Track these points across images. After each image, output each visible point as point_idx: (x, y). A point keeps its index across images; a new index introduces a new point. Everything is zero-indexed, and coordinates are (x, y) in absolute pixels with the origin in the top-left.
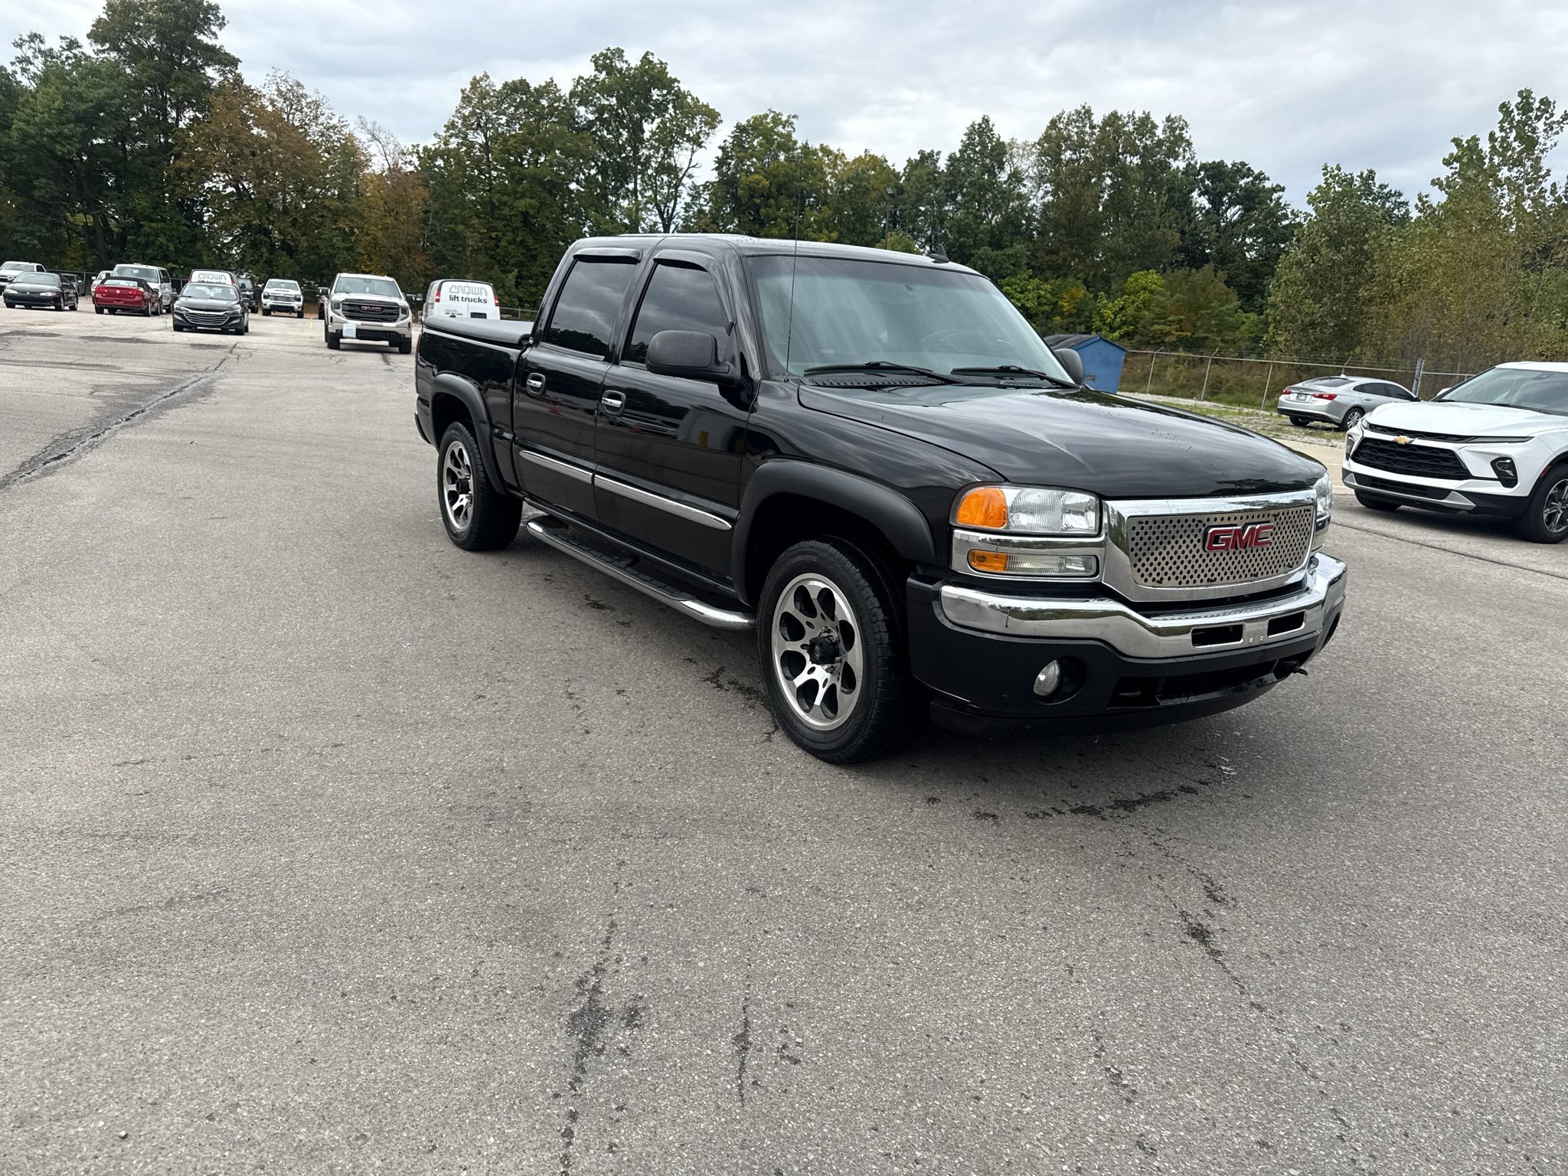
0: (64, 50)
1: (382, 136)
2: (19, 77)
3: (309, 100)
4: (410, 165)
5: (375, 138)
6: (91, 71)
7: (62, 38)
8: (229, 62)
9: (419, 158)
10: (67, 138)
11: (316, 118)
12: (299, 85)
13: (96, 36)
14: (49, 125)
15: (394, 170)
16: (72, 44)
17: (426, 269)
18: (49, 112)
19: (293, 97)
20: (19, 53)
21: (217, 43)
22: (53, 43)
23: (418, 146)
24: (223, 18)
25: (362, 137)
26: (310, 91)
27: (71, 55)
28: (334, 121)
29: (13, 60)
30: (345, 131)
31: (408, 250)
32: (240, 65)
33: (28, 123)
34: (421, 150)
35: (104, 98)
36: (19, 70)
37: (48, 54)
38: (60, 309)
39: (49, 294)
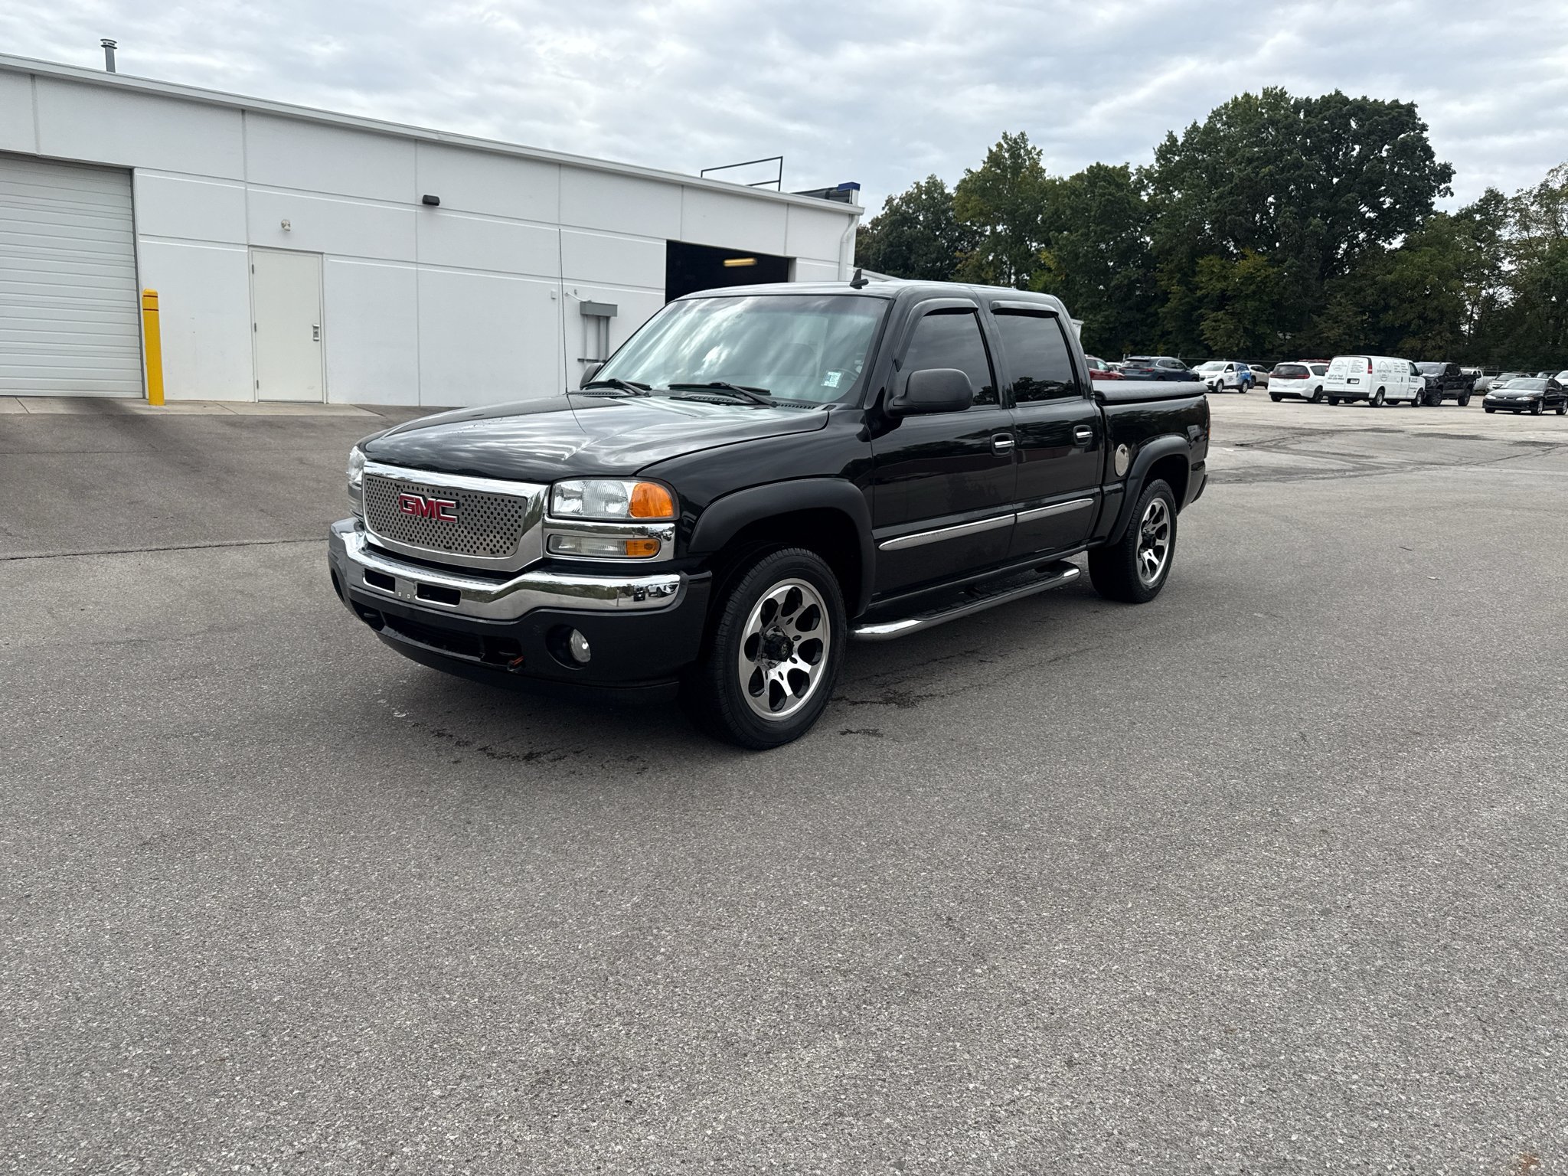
38: (1535, 413)
39: (1525, 399)
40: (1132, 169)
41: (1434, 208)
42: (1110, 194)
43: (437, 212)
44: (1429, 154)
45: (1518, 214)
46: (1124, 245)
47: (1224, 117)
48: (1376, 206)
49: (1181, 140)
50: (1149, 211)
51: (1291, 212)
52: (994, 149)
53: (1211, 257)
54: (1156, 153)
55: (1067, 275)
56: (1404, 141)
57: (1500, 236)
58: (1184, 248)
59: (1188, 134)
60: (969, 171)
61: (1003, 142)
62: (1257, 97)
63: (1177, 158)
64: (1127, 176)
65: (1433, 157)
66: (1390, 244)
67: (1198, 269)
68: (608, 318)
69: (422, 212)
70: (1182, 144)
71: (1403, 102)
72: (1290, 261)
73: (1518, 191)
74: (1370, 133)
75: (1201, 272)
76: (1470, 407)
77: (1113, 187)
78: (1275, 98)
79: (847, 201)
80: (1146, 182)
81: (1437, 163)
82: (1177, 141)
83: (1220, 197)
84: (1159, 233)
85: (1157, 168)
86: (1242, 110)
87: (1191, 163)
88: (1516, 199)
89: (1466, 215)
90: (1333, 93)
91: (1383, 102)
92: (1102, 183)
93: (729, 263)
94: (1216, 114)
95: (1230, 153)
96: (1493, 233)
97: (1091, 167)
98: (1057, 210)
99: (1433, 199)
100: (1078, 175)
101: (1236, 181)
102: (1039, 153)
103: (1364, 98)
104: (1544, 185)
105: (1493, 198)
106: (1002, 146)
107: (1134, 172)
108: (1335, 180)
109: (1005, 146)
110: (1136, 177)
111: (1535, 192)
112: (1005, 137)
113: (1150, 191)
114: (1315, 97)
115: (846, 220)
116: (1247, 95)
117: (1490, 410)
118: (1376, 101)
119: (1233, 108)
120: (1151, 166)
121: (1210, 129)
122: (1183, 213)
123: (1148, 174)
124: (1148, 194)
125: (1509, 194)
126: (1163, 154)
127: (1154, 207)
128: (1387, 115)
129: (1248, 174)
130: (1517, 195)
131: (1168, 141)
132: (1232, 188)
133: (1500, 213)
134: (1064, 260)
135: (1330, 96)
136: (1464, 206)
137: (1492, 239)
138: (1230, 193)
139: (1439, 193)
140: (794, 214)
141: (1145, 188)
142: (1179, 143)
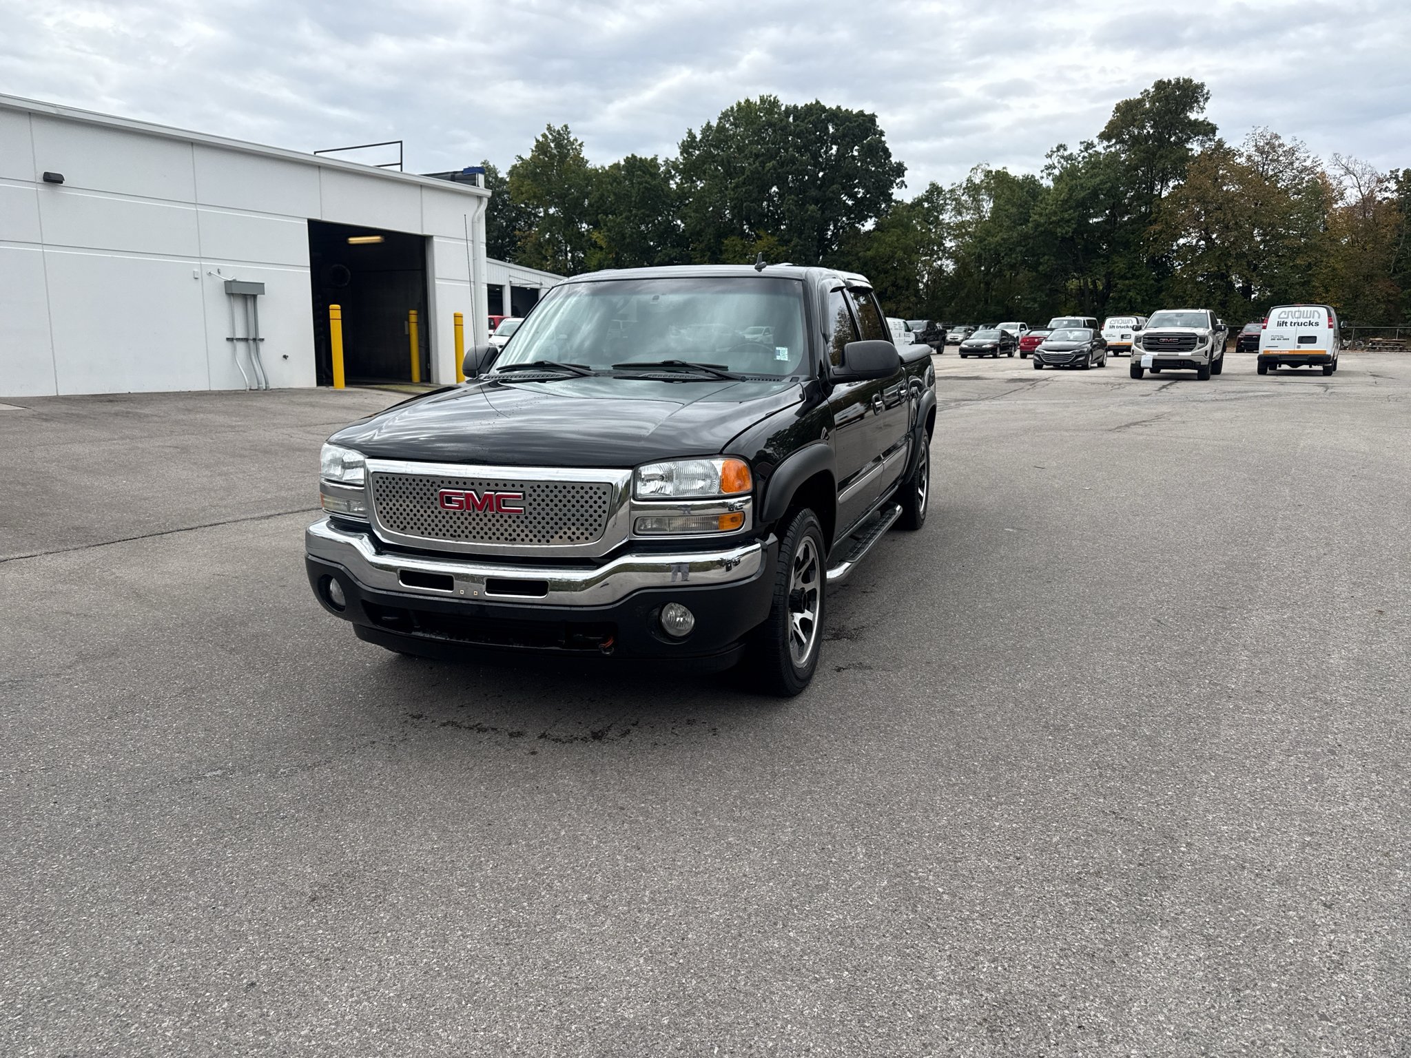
0: (1082, 151)
1: (1358, 169)
2: (1042, 182)
3: (1285, 149)
4: (1390, 192)
5: (1348, 171)
6: (1094, 163)
7: (1081, 143)
8: (1207, 129)
9: (1398, 182)
10: (1068, 221)
11: (1292, 164)
12: (1277, 137)
13: (1104, 136)
14: (1055, 213)
15: (1367, 200)
16: (1089, 146)
17: (1389, 295)
18: (1056, 204)
19: (1268, 148)
20: (1049, 162)
21: (1201, 118)
22: (1074, 149)
23: (1397, 170)
24: (1207, 93)
25: (1332, 172)
26: (1287, 142)
27: (1086, 155)
28: (1308, 163)
29: (1043, 168)
30: (1319, 169)
31: (1369, 278)
32: (1217, 132)
33: (1041, 215)
34: (1400, 174)
35: (1098, 185)
36: (1045, 175)
37: (1070, 158)
38: (995, 357)
39: (989, 346)
40: (660, 161)
41: (894, 197)
42: (646, 182)
43: (60, 190)
44: (888, 154)
45: (954, 202)
46: (662, 227)
47: (731, 118)
48: (853, 196)
49: (699, 137)
50: (679, 197)
51: (793, 200)
52: (541, 139)
53: (733, 238)
54: (680, 148)
55: (617, 254)
56: (869, 144)
57: (943, 219)
58: (711, 230)
59: (704, 132)
60: (520, 157)
61: (547, 134)
62: (756, 102)
63: (697, 152)
64: (657, 167)
65: (890, 157)
66: (863, 225)
67: (723, 248)
68: (255, 297)
69: (43, 190)
70: (700, 140)
71: (867, 113)
72: (795, 240)
73: (952, 185)
74: (844, 136)
75: (726, 250)
76: (945, 354)
77: (648, 176)
78: (770, 105)
79: (474, 184)
80: (673, 172)
81: (893, 162)
82: (696, 138)
83: (737, 187)
84: (690, 217)
85: (681, 161)
86: (745, 114)
87: (707, 158)
88: (952, 191)
89: (918, 203)
90: (814, 103)
91: (852, 111)
92: (639, 173)
93: (353, 240)
94: (725, 116)
95: (740, 149)
96: (937, 218)
97: (627, 158)
98: (602, 195)
99: (892, 191)
100: (615, 164)
101: (747, 173)
102: (581, 145)
103: (839, 108)
104: (970, 180)
105: (935, 190)
106: (547, 137)
107: (663, 163)
108: (821, 174)
109: (550, 137)
110: (664, 168)
111: (964, 185)
112: (549, 128)
113: (677, 180)
114: (800, 105)
115: (475, 202)
116: (747, 101)
117: (964, 356)
118: (847, 110)
119: (737, 111)
120: (677, 159)
121: (721, 129)
122: (708, 200)
123: (675, 165)
124: (676, 183)
125: (947, 188)
126: (686, 147)
127: (682, 194)
128: (855, 122)
129: (756, 168)
130: (951, 188)
131: (689, 137)
132: (745, 179)
133: (941, 202)
134: (613, 240)
135: (811, 104)
136: (916, 196)
137: (938, 223)
138: (744, 183)
139: (897, 185)
140: (427, 195)
141: (673, 177)
142: (698, 140)
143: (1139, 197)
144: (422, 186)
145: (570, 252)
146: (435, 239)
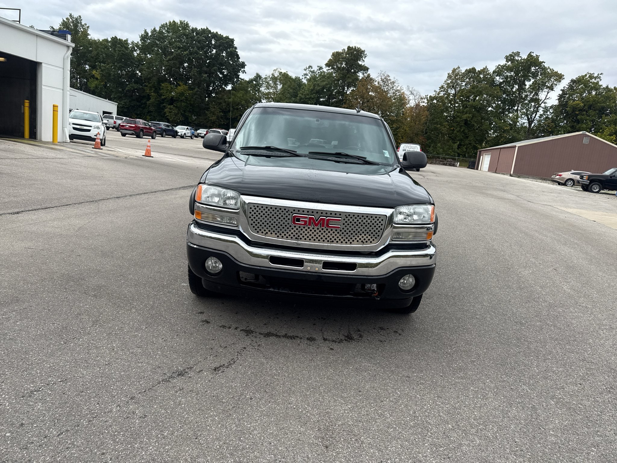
0: (318, 70)
1: (415, 93)
2: (303, 80)
3: (391, 81)
4: (424, 103)
5: (412, 93)
6: (323, 76)
7: (318, 66)
8: (366, 69)
9: (427, 100)
10: (313, 99)
11: (393, 87)
12: (389, 76)
13: (327, 65)
14: (308, 95)
15: (417, 105)
16: (321, 68)
17: (423, 142)
18: (309, 91)
19: (385, 80)
20: (305, 72)
21: (363, 64)
22: (315, 68)
23: (427, 95)
24: (366, 55)
25: (407, 93)
26: (392, 78)
27: (320, 72)
28: (399, 88)
29: (303, 75)
30: (402, 91)
31: (417, 135)
32: (369, 70)
33: (302, 94)
34: (428, 97)
35: (325, 85)
36: (304, 78)
37: (313, 72)
40: (129, 42)
41: (240, 77)
42: (123, 51)
44: (238, 58)
45: (267, 84)
46: (131, 73)
47: (166, 28)
48: (222, 73)
49: (150, 34)
50: (139, 60)
51: (196, 71)
52: (65, 19)
53: (166, 83)
54: (140, 37)
55: (106, 83)
56: (231, 52)
57: (262, 90)
58: (155, 79)
59: (152, 32)
60: (52, 27)
61: (69, 17)
62: (178, 23)
63: (149, 41)
64: (127, 44)
65: (239, 58)
66: (227, 87)
67: (161, 87)
70: (150, 36)
71: (230, 37)
72: (196, 89)
73: (266, 76)
74: (219, 46)
75: (163, 89)
77: (124, 48)
78: (185, 26)
80: (136, 48)
81: (240, 61)
82: (148, 34)
83: (169, 60)
84: (145, 71)
85: (141, 44)
86: (173, 27)
87: (153, 44)
88: (266, 78)
89: (251, 81)
90: (206, 28)
91: (223, 35)
92: (119, 46)
94: (163, 26)
95: (170, 43)
96: (259, 89)
97: (113, 37)
98: (98, 53)
99: (239, 74)
100: (105, 39)
101: (174, 54)
102: (88, 27)
103: (217, 32)
104: (273, 75)
105: (258, 77)
106: (69, 19)
107: (131, 43)
108: (208, 61)
109: (71, 20)
110: (131, 45)
111: (271, 77)
112: (71, 15)
113: (138, 52)
114: (199, 28)
116: (174, 21)
118: (220, 34)
119: (169, 25)
120: (138, 42)
121: (161, 32)
122: (154, 64)
123: (137, 45)
124: (137, 53)
125: (263, 76)
126: (144, 37)
128: (225, 40)
129: (179, 53)
130: (265, 77)
131: (145, 33)
132: (173, 57)
133: (261, 82)
134: (105, 76)
135: (204, 29)
136: (250, 78)
137: (259, 91)
138: (173, 59)
139: (242, 71)
141: (136, 51)
142: (149, 35)
143: (338, 92)
144: (37, 36)
145: (79, 78)
146: (43, 64)
